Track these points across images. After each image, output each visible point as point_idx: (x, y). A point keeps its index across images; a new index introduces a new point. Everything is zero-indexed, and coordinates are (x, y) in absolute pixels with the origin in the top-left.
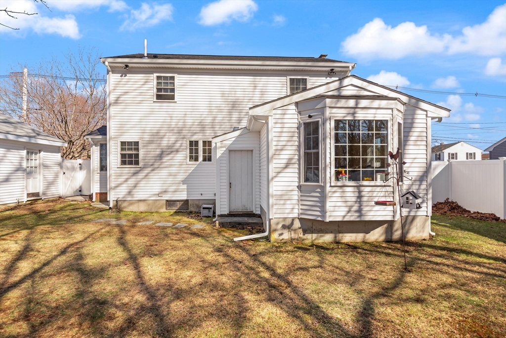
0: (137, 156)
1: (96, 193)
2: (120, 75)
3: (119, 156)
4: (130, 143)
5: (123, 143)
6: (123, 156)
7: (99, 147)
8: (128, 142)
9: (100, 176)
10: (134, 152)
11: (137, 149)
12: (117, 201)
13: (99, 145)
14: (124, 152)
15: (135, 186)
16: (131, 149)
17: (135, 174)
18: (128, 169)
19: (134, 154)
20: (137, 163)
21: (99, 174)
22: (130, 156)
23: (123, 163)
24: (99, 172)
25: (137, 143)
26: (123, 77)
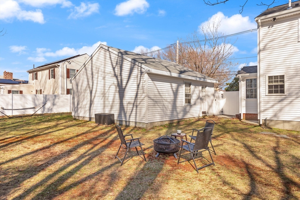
0: (282, 86)
1: (243, 114)
2: (268, 27)
3: (267, 87)
4: (276, 77)
5: (270, 77)
6: (270, 87)
7: (245, 82)
8: (274, 76)
9: (246, 102)
10: (279, 84)
11: (283, 81)
12: (265, 120)
13: (245, 80)
14: (271, 84)
15: (281, 110)
16: (277, 81)
17: (282, 100)
18: (275, 97)
19: (280, 85)
20: (282, 92)
21: (245, 101)
22: (276, 86)
23: (270, 92)
24: (245, 99)
25: (282, 77)
26: (270, 28)
